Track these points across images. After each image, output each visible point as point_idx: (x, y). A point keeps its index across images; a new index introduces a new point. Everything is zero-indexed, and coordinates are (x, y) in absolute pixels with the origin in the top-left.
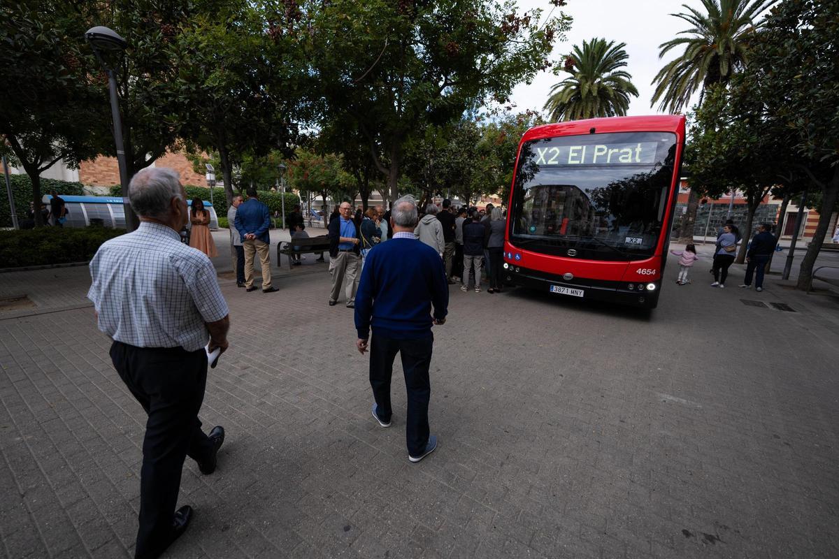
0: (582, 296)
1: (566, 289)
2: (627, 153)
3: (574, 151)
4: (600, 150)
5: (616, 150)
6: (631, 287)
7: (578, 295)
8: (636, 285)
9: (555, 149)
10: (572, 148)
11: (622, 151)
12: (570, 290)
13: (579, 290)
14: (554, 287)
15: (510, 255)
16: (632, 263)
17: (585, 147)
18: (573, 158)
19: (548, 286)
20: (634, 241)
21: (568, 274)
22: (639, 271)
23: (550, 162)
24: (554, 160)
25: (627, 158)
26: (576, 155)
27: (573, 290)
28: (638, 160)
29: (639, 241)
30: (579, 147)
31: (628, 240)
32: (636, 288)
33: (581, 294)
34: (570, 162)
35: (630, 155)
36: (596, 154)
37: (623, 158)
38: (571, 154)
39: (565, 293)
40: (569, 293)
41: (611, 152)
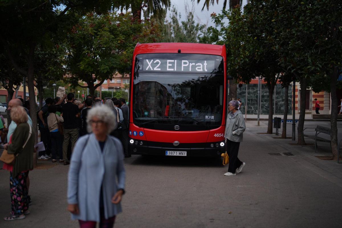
0: (186, 155)
1: (176, 152)
2: (200, 66)
3: (170, 63)
4: (185, 63)
5: (194, 64)
6: (212, 145)
7: (184, 155)
8: (214, 143)
9: (158, 60)
10: (168, 61)
11: (197, 65)
12: (178, 152)
13: (184, 152)
14: (168, 152)
15: (135, 133)
16: (211, 130)
17: (176, 61)
18: (170, 67)
19: (164, 151)
20: (210, 117)
21: (176, 142)
22: (215, 135)
23: (156, 69)
24: (158, 68)
25: (200, 69)
26: (171, 65)
27: (180, 152)
28: (206, 70)
29: (213, 117)
30: (173, 61)
31: (207, 117)
32: (215, 146)
33: (185, 154)
34: (168, 69)
35: (201, 67)
36: (183, 65)
37: (198, 69)
38: (168, 65)
39: (175, 155)
40: (178, 155)
41: (191, 65)
